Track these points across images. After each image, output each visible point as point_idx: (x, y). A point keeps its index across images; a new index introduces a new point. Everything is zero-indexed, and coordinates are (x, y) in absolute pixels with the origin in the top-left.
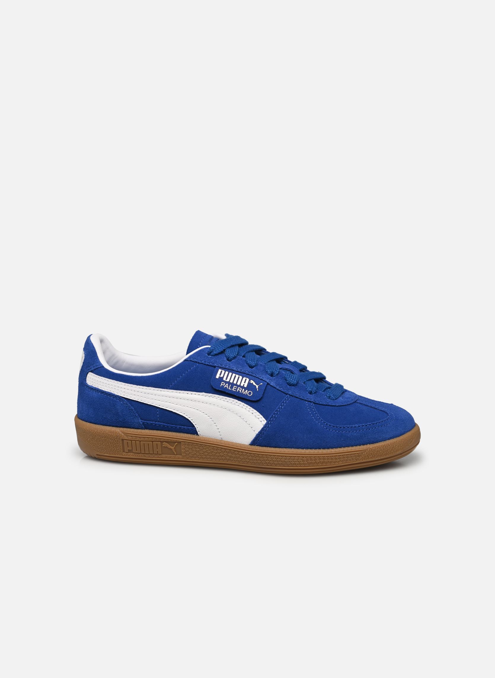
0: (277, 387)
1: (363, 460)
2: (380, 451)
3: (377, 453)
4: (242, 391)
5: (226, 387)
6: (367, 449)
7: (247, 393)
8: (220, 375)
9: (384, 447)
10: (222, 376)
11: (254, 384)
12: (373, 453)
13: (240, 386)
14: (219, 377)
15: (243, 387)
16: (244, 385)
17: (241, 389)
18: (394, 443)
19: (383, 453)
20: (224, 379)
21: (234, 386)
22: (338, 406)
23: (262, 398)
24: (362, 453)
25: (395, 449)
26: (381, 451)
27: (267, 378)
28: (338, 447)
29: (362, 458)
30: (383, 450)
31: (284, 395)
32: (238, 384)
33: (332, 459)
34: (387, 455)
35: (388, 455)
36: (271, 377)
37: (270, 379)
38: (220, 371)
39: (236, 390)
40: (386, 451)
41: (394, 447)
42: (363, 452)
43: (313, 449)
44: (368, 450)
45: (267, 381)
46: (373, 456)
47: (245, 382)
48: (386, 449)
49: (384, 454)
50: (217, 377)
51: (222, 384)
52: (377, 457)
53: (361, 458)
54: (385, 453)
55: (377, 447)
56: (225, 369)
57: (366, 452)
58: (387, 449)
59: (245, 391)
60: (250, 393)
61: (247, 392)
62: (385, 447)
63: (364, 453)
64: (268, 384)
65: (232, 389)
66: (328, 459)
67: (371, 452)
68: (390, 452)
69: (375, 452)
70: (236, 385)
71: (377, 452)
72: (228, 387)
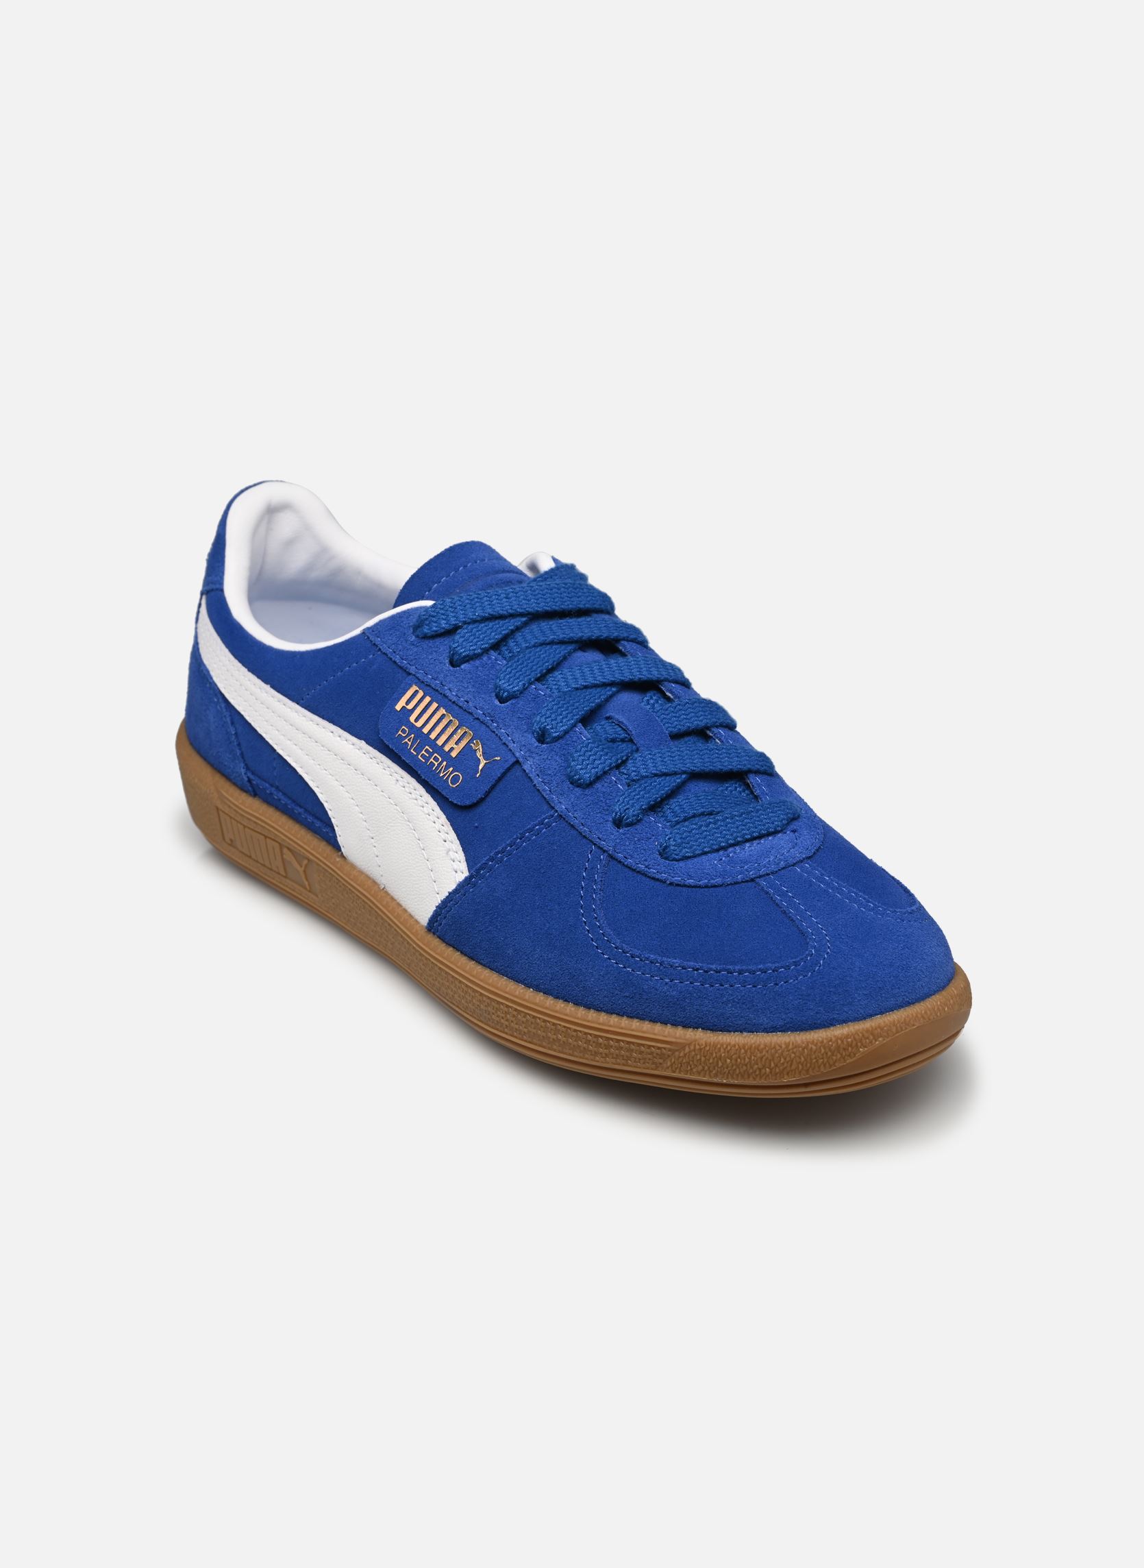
0: (537, 781)
1: (674, 1072)
2: (726, 1061)
3: (718, 1064)
4: (439, 764)
5: (406, 743)
6: (689, 1045)
7: (449, 776)
8: (408, 702)
9: (743, 1051)
10: (410, 707)
11: (479, 754)
12: (703, 1059)
13: (440, 749)
14: (403, 707)
15: (446, 756)
16: (452, 749)
17: (440, 760)
18: (778, 1048)
19: (735, 1069)
20: (412, 719)
21: (427, 747)
22: (671, 884)
23: (482, 800)
24: (673, 1051)
25: (776, 1066)
26: (728, 1061)
27: (520, 743)
28: (614, 1013)
29: (672, 1065)
30: (736, 1060)
31: (545, 807)
32: (440, 742)
33: (588, 1042)
34: (749, 1077)
35: (751, 1079)
36: (537, 744)
37: (529, 750)
38: (414, 688)
39: (427, 759)
40: (746, 1065)
41: (773, 1059)
42: (677, 1050)
43: (551, 995)
44: (692, 1048)
45: (517, 754)
46: (704, 1067)
47: (457, 743)
48: (747, 1060)
49: (740, 1073)
50: (398, 707)
51: (400, 732)
52: (716, 1075)
53: (669, 1064)
54: (742, 1071)
55: (719, 1046)
56: (428, 688)
57: (684, 1050)
58: (750, 1058)
59: (447, 767)
60: (455, 779)
61: (451, 773)
62: (746, 1052)
63: (677, 1053)
64: (517, 762)
65: (418, 754)
66: (577, 1039)
67: (698, 1057)
68: (757, 1073)
69: (711, 1061)
70: (433, 744)
71: (718, 1062)
72: (412, 746)
